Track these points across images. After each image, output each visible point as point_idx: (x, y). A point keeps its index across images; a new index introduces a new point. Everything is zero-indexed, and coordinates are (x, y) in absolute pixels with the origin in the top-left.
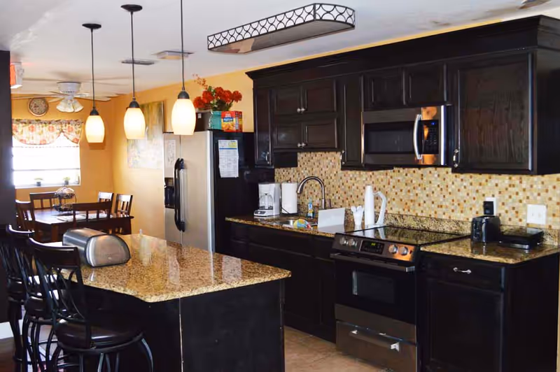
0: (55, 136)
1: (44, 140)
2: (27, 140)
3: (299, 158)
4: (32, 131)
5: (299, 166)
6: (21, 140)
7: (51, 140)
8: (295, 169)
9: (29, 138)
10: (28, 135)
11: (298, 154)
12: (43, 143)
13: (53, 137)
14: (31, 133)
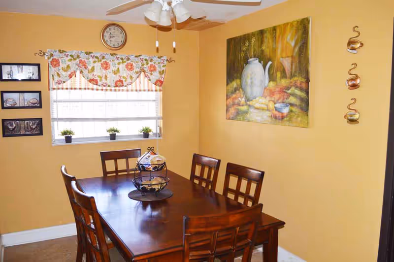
0: (135, 76)
1: (121, 81)
2: (99, 79)
4: (106, 68)
6: (91, 81)
7: (129, 80)
9: (101, 78)
10: (100, 74)
12: (119, 84)
13: (131, 77)
14: (104, 71)
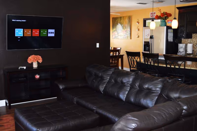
3: (193, 36)
5: (192, 38)
8: (191, 39)
11: (193, 34)
